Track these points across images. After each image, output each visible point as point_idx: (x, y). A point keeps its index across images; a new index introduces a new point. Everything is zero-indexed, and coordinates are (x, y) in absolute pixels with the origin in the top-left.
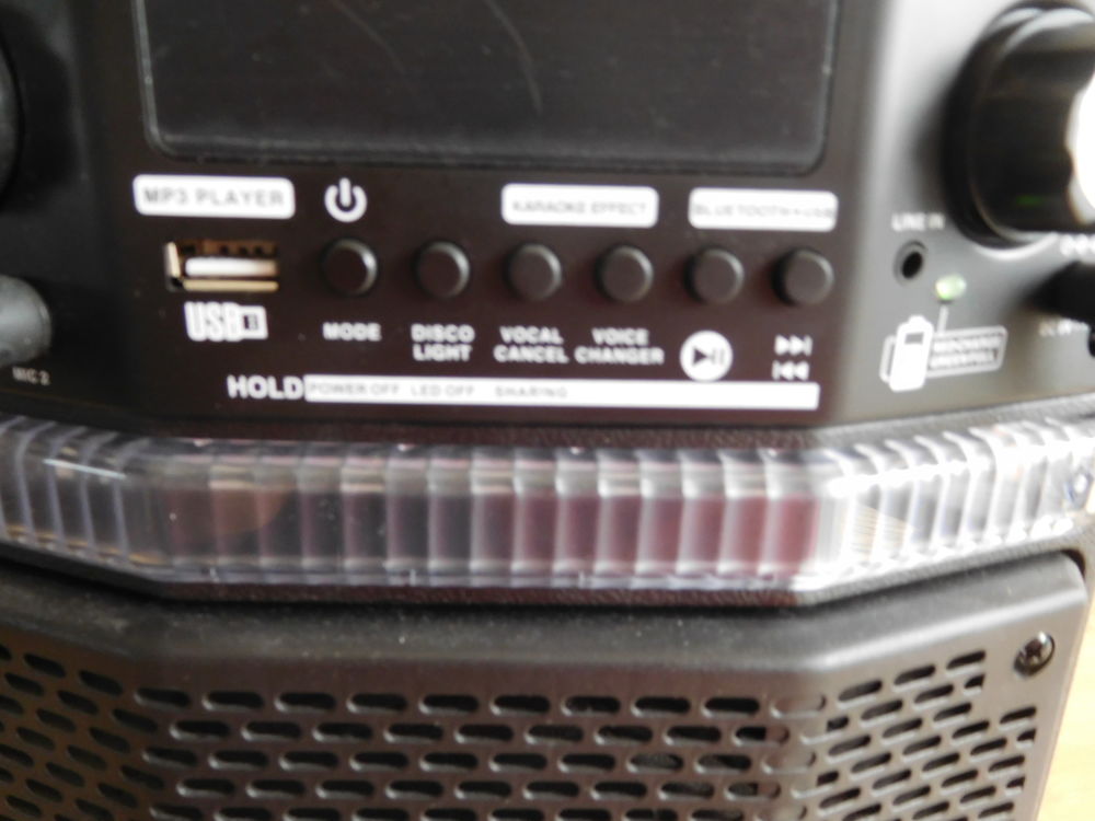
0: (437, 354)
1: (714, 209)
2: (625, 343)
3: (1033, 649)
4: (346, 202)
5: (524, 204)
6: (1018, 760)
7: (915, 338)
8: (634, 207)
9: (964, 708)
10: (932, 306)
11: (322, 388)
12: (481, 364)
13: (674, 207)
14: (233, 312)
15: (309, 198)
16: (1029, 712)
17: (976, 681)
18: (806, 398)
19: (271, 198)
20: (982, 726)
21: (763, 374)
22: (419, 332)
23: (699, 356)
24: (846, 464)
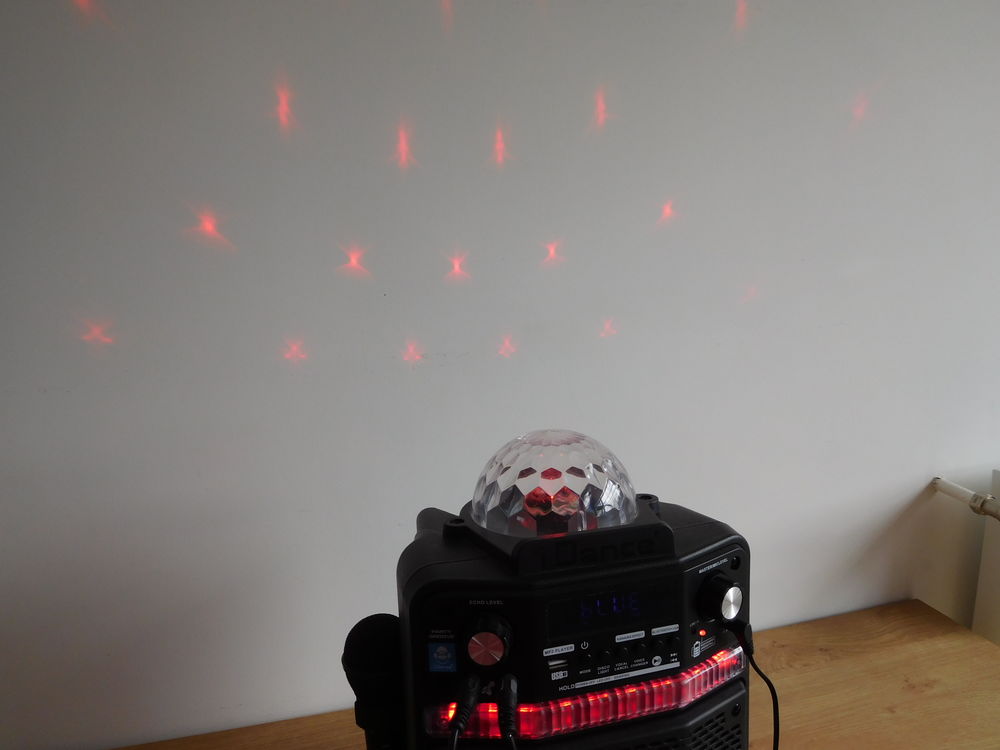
0: (602, 672)
1: (656, 631)
2: (640, 662)
3: (736, 708)
4: (585, 646)
5: (619, 639)
6: (738, 740)
7: (697, 646)
8: (641, 634)
9: (722, 729)
10: (699, 638)
11: (579, 685)
12: (612, 673)
13: (648, 633)
14: (561, 673)
15: (577, 647)
16: (738, 726)
17: (723, 721)
18: (677, 665)
19: (569, 648)
20: (727, 732)
21: (669, 663)
22: (599, 669)
23: (655, 661)
24: (687, 676)
